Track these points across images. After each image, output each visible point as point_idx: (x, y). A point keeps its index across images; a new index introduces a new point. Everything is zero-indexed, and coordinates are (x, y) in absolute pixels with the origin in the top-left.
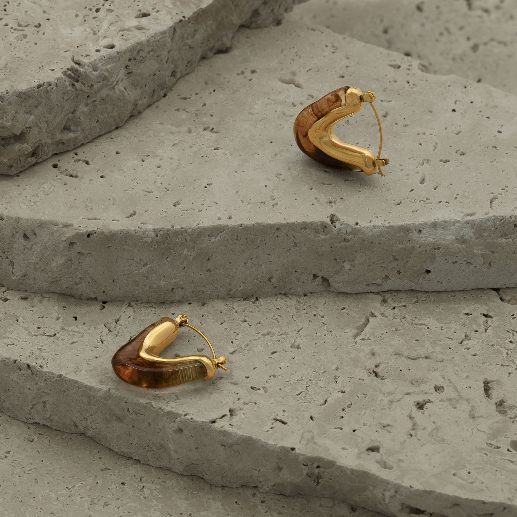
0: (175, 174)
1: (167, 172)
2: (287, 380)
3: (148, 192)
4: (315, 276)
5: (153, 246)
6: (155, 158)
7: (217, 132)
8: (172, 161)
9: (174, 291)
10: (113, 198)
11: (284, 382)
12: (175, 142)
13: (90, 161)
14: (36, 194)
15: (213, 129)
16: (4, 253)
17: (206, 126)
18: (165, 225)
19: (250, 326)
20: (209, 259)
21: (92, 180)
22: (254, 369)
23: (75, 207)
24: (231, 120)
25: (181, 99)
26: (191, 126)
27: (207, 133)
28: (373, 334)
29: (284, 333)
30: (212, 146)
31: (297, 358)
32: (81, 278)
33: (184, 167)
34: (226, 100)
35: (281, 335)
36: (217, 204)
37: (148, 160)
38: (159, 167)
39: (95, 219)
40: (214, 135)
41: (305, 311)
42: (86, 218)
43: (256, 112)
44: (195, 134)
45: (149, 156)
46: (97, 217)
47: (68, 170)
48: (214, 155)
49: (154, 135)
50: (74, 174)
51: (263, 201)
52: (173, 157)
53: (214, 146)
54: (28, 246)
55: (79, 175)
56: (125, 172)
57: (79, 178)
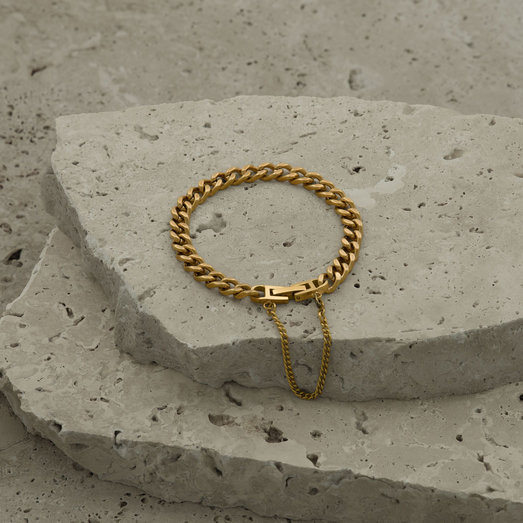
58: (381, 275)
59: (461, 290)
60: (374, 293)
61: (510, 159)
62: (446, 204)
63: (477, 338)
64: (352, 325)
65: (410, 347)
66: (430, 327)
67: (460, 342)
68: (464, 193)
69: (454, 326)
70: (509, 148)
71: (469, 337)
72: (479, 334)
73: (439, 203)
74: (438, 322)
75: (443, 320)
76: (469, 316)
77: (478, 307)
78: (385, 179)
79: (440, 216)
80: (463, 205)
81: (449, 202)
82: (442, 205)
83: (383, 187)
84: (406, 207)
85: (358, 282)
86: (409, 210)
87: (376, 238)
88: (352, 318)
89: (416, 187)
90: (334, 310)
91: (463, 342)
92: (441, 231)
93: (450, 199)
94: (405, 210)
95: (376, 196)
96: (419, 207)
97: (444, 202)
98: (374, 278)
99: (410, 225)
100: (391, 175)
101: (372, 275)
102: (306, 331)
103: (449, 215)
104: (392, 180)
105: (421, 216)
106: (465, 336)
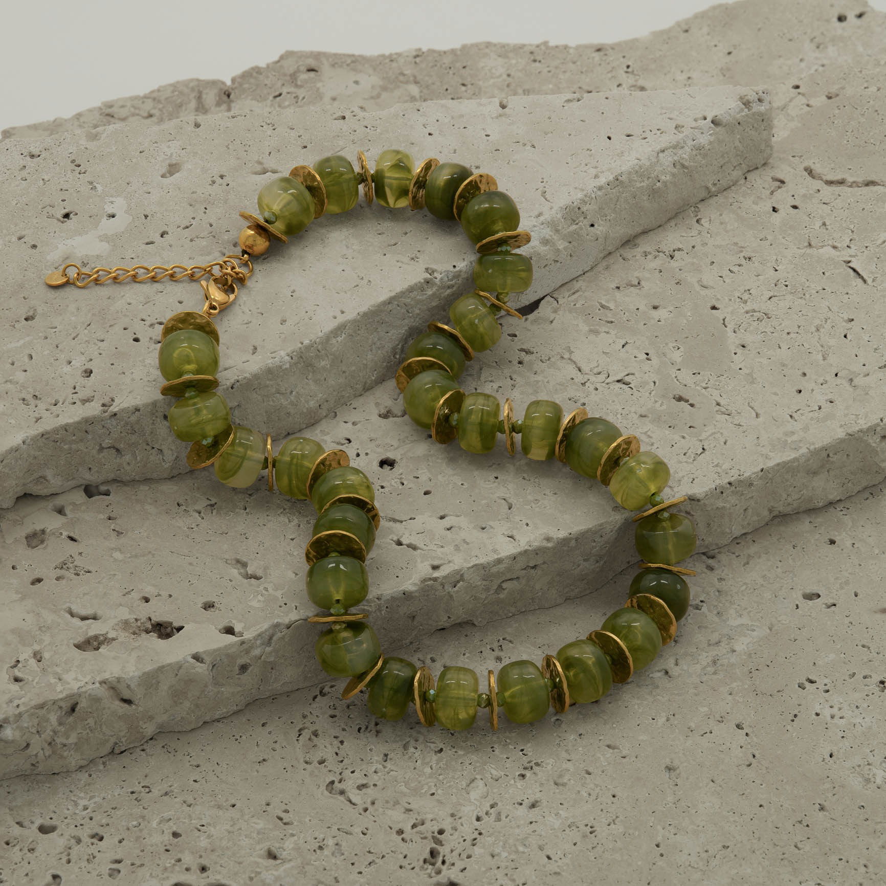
58: (158, 320)
59: (259, 311)
61: (238, 159)
62: (191, 225)
63: (301, 357)
64: (154, 383)
65: (232, 388)
66: (244, 359)
67: (284, 367)
68: (206, 208)
69: (273, 351)
70: (230, 147)
71: (292, 358)
72: (302, 352)
73: (183, 226)
74: (251, 352)
75: (255, 348)
76: (283, 336)
77: (288, 323)
78: (105, 218)
79: (191, 240)
80: (212, 221)
81: (193, 222)
82: (187, 227)
83: (108, 226)
84: (147, 240)
85: (135, 336)
86: (152, 243)
89: (146, 217)
90: (124, 373)
91: (288, 366)
92: (202, 255)
93: (194, 218)
94: (147, 244)
95: (104, 238)
96: (162, 236)
97: (188, 224)
98: (152, 325)
99: (162, 258)
100: (110, 211)
101: (148, 323)
102: (104, 405)
103: (202, 236)
104: (113, 217)
105: (170, 246)
106: (287, 358)
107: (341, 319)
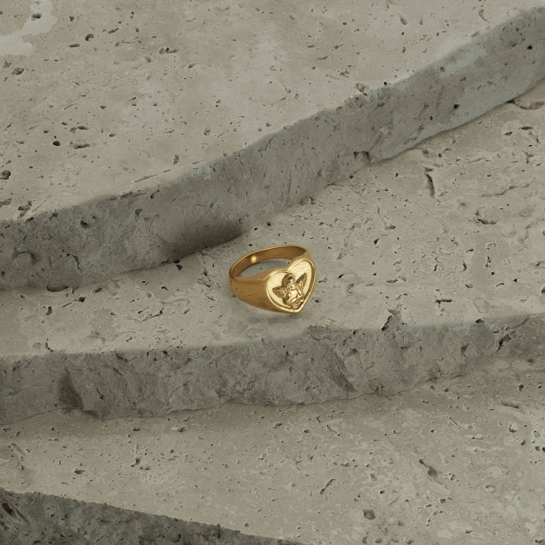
0: (177, 106)
1: (168, 107)
2: (413, 261)
3: (169, 132)
4: (356, 154)
5: (214, 182)
6: (143, 97)
7: (175, 51)
8: (161, 94)
9: (241, 221)
10: (142, 151)
11: (412, 264)
12: (147, 76)
13: (85, 125)
14: (67, 177)
15: (168, 49)
16: (63, 251)
17: (160, 49)
18: (216, 156)
19: (330, 226)
20: (264, 176)
21: (107, 142)
22: (373, 264)
23: (116, 174)
24: (177, 34)
25: (110, 32)
26: (146, 55)
27: (166, 55)
28: (445, 187)
29: (367, 219)
30: (184, 66)
31: (402, 237)
32: (150, 246)
33: (178, 95)
34: (153, 18)
35: (366, 222)
36: (243, 117)
37: (139, 102)
38: (155, 105)
39: (146, 178)
40: (175, 54)
41: (365, 192)
42: (136, 180)
43: (192, 17)
44: (156, 61)
45: (135, 98)
46: (147, 175)
47: (74, 143)
48: (194, 73)
49: (120, 76)
50: (83, 144)
51: (283, 97)
52: (159, 89)
53: (186, 65)
54: (91, 233)
55: (88, 143)
56: (129, 122)
57: (91, 145)
58: (80, 125)
59: (183, 120)
60: (80, 147)
62: (117, 29)
63: (224, 169)
64: (72, 188)
65: (152, 197)
66: (165, 168)
67: (206, 178)
68: (133, 13)
69: (194, 161)
71: (214, 170)
72: (225, 164)
73: (109, 30)
74: (173, 161)
75: (177, 158)
76: (206, 147)
77: (212, 134)
78: (31, 18)
79: (117, 45)
80: (138, 26)
81: (120, 26)
82: (113, 31)
83: (31, 26)
84: (73, 43)
85: (55, 140)
86: (76, 46)
87: (53, 85)
88: (68, 181)
89: (72, 19)
90: (42, 177)
91: (209, 177)
92: (127, 60)
93: (120, 23)
94: (72, 46)
95: (29, 39)
96: (87, 39)
97: (115, 28)
98: (73, 130)
99: (86, 62)
100: (36, 12)
101: (69, 127)
102: (20, 209)
103: (127, 40)
104: (38, 17)
105: (95, 49)
106: (209, 170)
107: (267, 132)
